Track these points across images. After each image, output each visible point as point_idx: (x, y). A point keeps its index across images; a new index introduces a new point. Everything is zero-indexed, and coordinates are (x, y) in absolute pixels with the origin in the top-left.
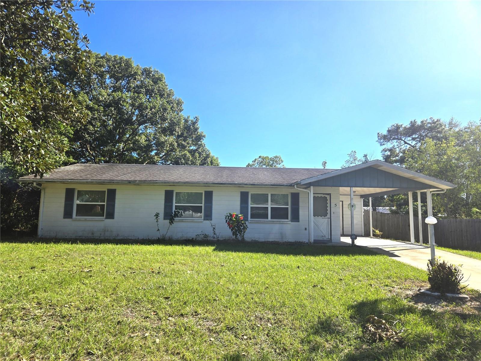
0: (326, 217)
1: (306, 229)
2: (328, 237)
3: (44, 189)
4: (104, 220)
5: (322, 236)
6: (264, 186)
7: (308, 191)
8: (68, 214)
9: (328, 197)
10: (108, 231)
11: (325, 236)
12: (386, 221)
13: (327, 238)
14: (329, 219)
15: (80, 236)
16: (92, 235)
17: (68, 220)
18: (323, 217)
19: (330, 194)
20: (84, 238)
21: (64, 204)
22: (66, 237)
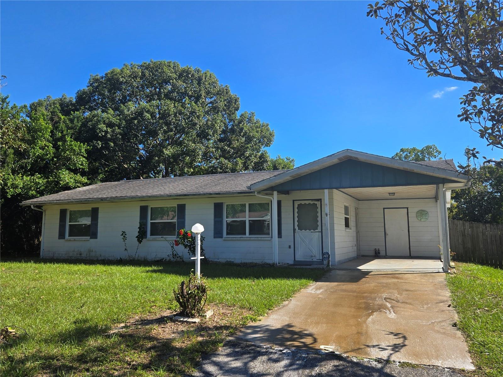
0: (316, 231)
1: (290, 247)
2: (318, 256)
3: (45, 211)
4: (89, 240)
5: (312, 256)
6: (232, 195)
7: (270, 198)
8: (62, 235)
9: (318, 203)
10: (92, 251)
11: (315, 256)
12: (480, 235)
13: (318, 258)
14: (320, 233)
15: (71, 257)
16: (80, 256)
17: (62, 241)
18: (312, 231)
19: (321, 199)
20: (73, 258)
21: (58, 225)
22: (60, 258)
